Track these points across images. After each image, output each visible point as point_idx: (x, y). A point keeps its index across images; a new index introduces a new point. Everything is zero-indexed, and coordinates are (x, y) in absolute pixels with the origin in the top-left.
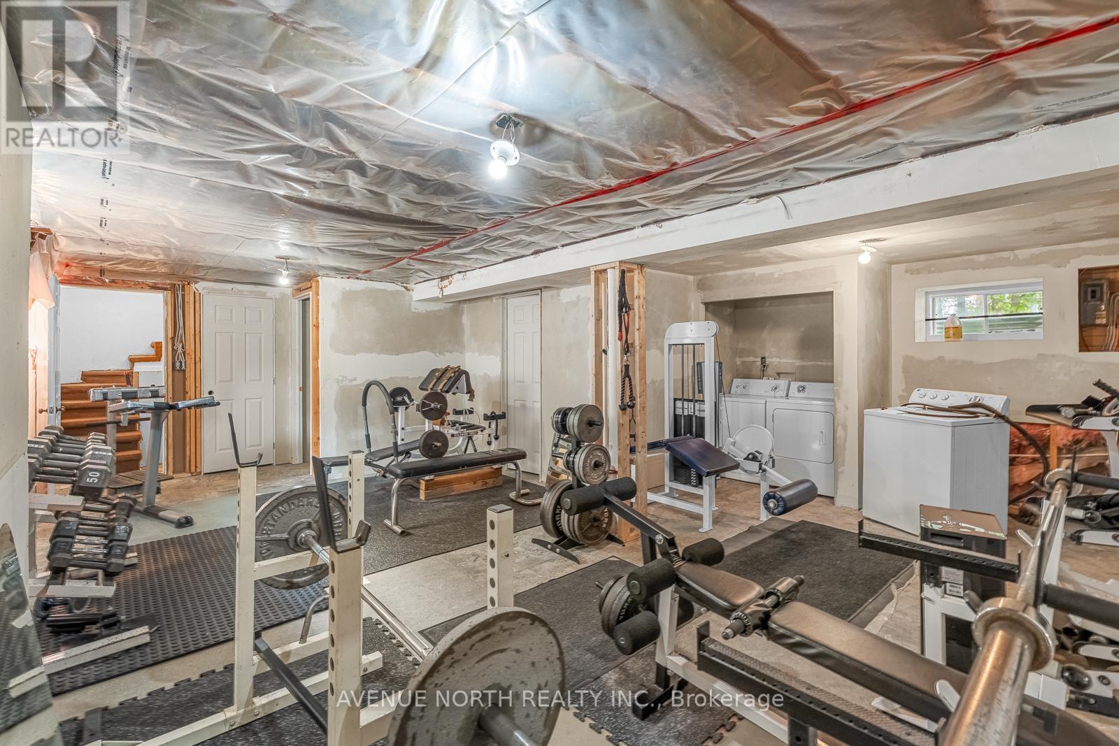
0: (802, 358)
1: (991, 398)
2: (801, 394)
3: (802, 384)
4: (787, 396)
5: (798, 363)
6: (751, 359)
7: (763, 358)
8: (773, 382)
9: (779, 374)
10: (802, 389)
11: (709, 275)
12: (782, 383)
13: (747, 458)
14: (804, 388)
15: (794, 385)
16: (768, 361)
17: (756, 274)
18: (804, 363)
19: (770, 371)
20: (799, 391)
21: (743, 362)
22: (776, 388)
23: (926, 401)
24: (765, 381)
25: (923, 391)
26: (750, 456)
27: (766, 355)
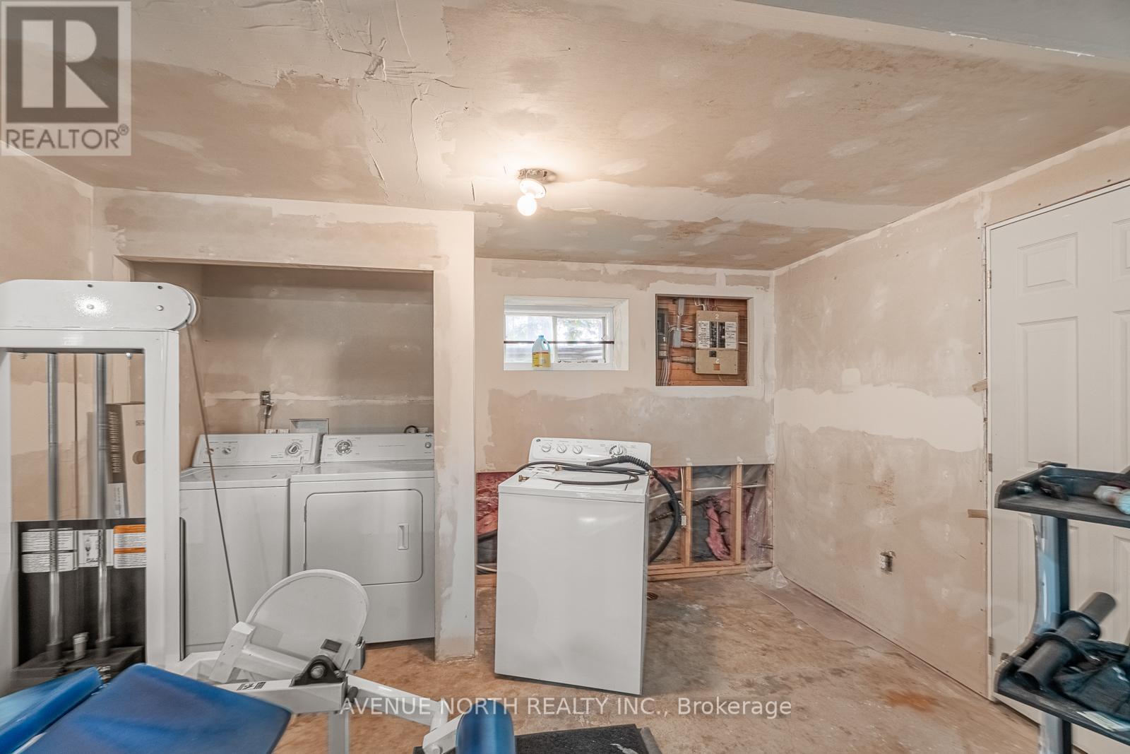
0: (340, 393)
1: (633, 447)
2: (345, 457)
3: (345, 438)
4: (318, 461)
5: (334, 401)
6: (239, 395)
7: (264, 393)
8: (285, 439)
9: (295, 422)
10: (344, 448)
11: (145, 193)
12: (307, 439)
13: (305, 679)
14: (348, 444)
15: (331, 442)
16: (275, 398)
17: (275, 214)
18: (345, 402)
19: (277, 417)
20: (339, 450)
21: (222, 402)
22: (295, 449)
23: (554, 456)
24: (270, 436)
25: (545, 441)
26: (316, 672)
27: (272, 388)
